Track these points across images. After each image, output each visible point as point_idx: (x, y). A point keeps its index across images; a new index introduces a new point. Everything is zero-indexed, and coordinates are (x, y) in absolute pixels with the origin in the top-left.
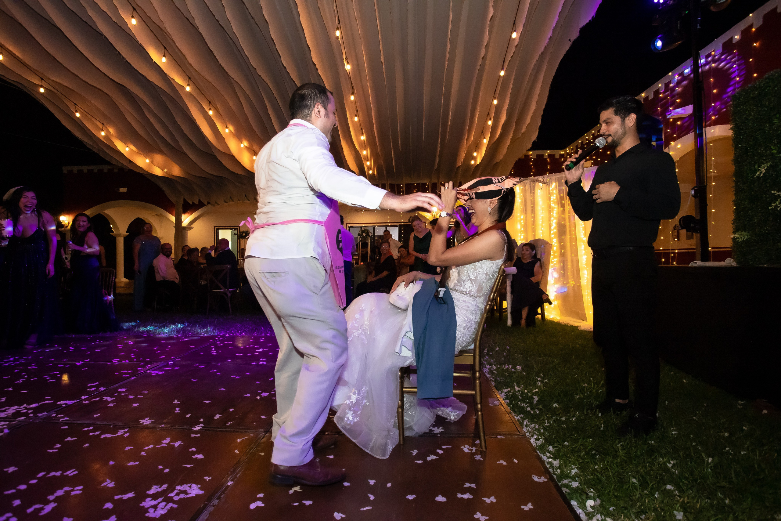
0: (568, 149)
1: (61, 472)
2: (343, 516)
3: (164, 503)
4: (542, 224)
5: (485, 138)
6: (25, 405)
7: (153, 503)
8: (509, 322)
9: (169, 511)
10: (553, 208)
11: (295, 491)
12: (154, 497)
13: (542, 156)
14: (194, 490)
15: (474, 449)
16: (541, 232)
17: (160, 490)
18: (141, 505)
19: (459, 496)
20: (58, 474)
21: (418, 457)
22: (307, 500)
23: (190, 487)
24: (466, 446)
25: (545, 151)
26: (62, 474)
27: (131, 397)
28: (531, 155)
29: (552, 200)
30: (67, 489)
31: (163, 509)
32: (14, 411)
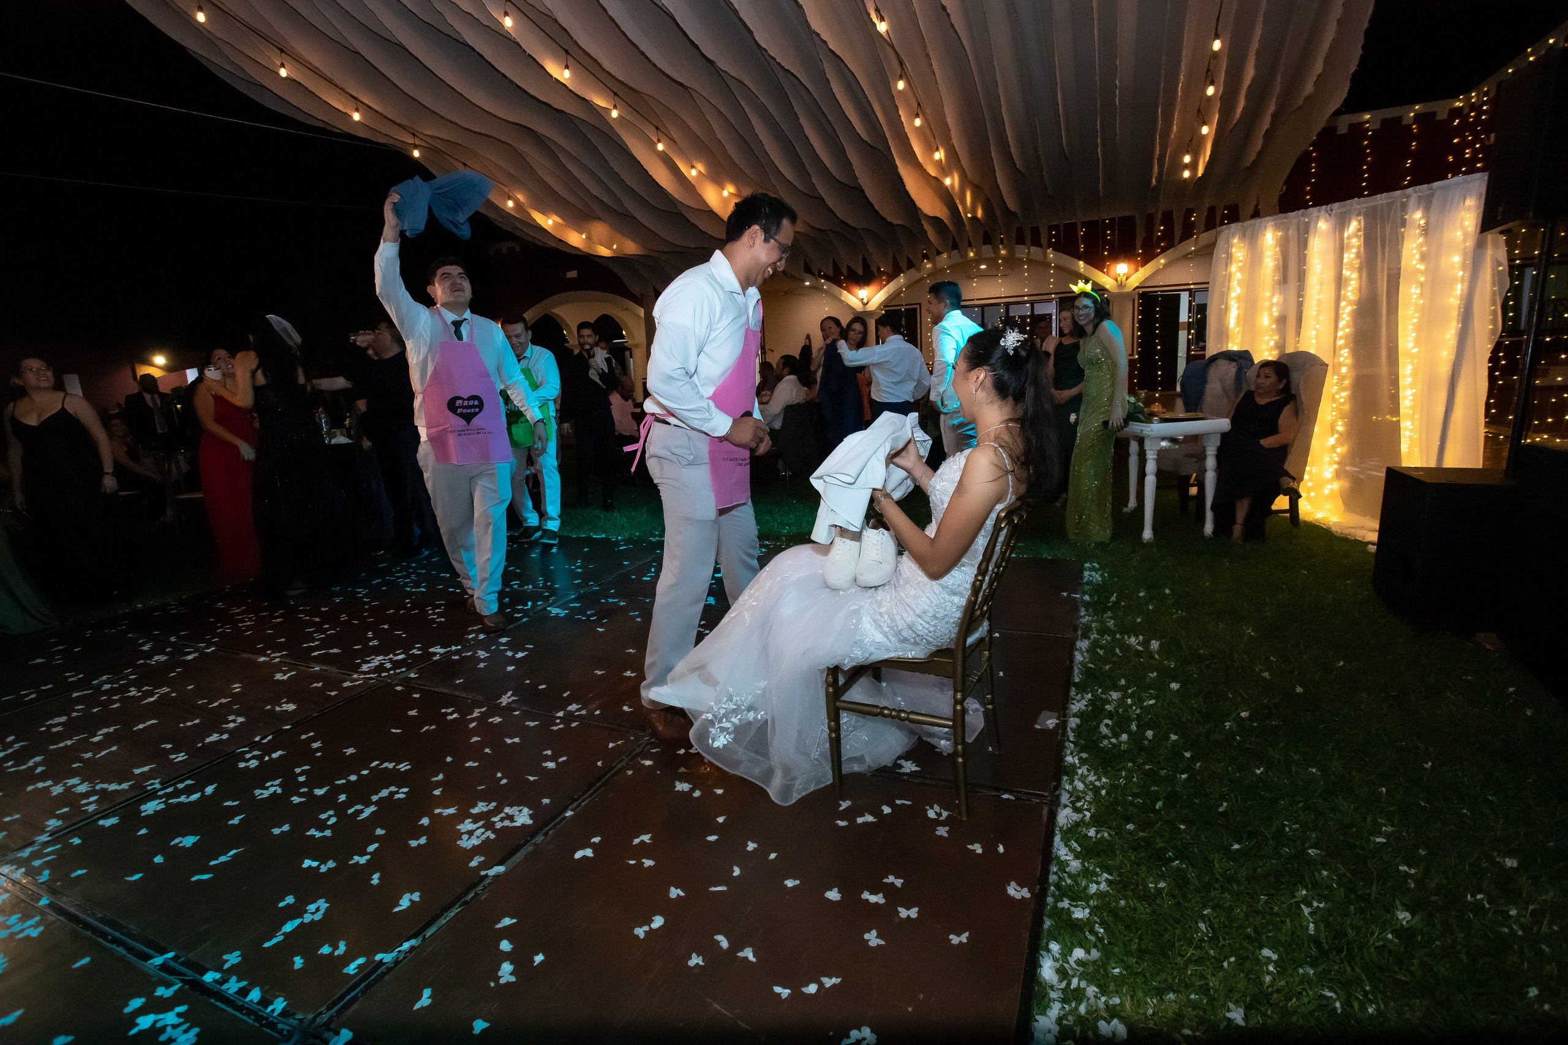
0: (1473, 94)
1: (394, 764)
2: (682, 894)
3: (483, 830)
4: (1318, 315)
5: (1204, 123)
6: (391, 656)
7: (471, 827)
8: (1209, 528)
9: (483, 842)
10: (1348, 280)
11: (642, 842)
12: (476, 818)
13: (1399, 119)
14: (523, 817)
15: (945, 814)
16: (1314, 333)
17: (485, 809)
18: (458, 827)
19: (866, 895)
20: (391, 766)
21: (843, 815)
22: (648, 858)
23: (520, 811)
24: (935, 806)
25: (1405, 107)
26: (395, 766)
27: (510, 654)
28: (1368, 122)
29: (1345, 261)
30: (393, 789)
31: (478, 837)
32: (377, 664)
